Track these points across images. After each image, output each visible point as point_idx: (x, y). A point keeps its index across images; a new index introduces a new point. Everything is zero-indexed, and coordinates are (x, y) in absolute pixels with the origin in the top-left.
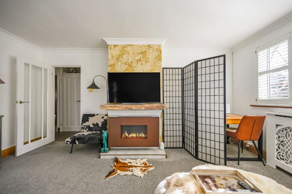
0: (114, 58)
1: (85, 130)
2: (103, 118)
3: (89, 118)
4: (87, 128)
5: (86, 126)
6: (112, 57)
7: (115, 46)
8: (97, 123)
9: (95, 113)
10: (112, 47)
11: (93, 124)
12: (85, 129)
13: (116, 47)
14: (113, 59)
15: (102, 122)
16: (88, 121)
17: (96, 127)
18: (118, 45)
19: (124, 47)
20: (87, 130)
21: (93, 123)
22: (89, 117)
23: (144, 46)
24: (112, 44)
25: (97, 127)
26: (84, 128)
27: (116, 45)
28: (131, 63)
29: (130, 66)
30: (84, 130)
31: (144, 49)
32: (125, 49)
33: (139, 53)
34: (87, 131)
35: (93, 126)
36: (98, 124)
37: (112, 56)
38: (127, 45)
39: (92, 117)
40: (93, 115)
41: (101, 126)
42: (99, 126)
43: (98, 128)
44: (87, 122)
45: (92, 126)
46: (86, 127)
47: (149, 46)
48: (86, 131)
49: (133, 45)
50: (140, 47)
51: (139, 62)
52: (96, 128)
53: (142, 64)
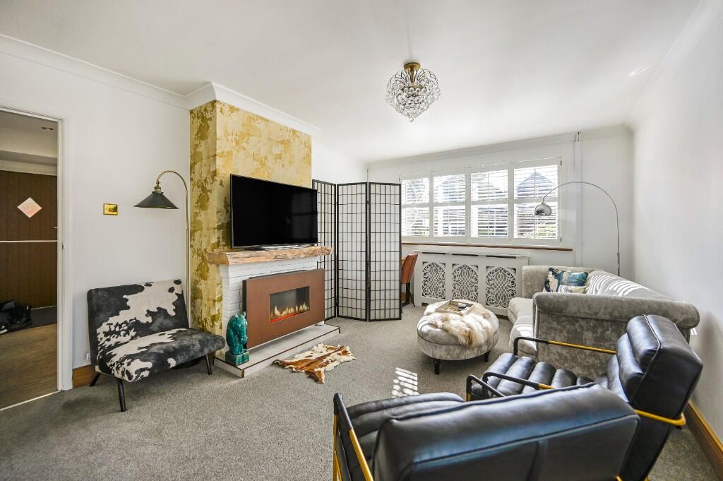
0: (230, 138)
1: (124, 335)
2: (171, 290)
3: (127, 300)
4: (130, 329)
5: (126, 322)
6: (227, 134)
7: (232, 109)
8: (158, 308)
9: (141, 282)
10: (226, 110)
11: (149, 313)
12: (122, 333)
13: (235, 112)
14: (228, 140)
15: (173, 304)
16: (128, 308)
17: (160, 320)
18: (238, 110)
19: (252, 118)
20: (132, 333)
21: (148, 311)
22: (125, 297)
23: (287, 131)
24: (225, 102)
25: (165, 318)
26: (120, 331)
27: (234, 107)
28: (266, 158)
29: (263, 164)
30: (121, 339)
31: (287, 136)
32: (253, 123)
33: (278, 142)
34: (133, 338)
35: (150, 320)
36: (165, 311)
37: (226, 131)
38: (257, 116)
39: (136, 293)
40: (136, 289)
41: (173, 314)
42: (169, 315)
43: (167, 322)
44: (122, 312)
45: (145, 319)
46: (126, 328)
47: (294, 132)
48: (128, 338)
49: (268, 120)
50: (281, 129)
51: (278, 160)
52: (162, 324)
53: (283, 166)
